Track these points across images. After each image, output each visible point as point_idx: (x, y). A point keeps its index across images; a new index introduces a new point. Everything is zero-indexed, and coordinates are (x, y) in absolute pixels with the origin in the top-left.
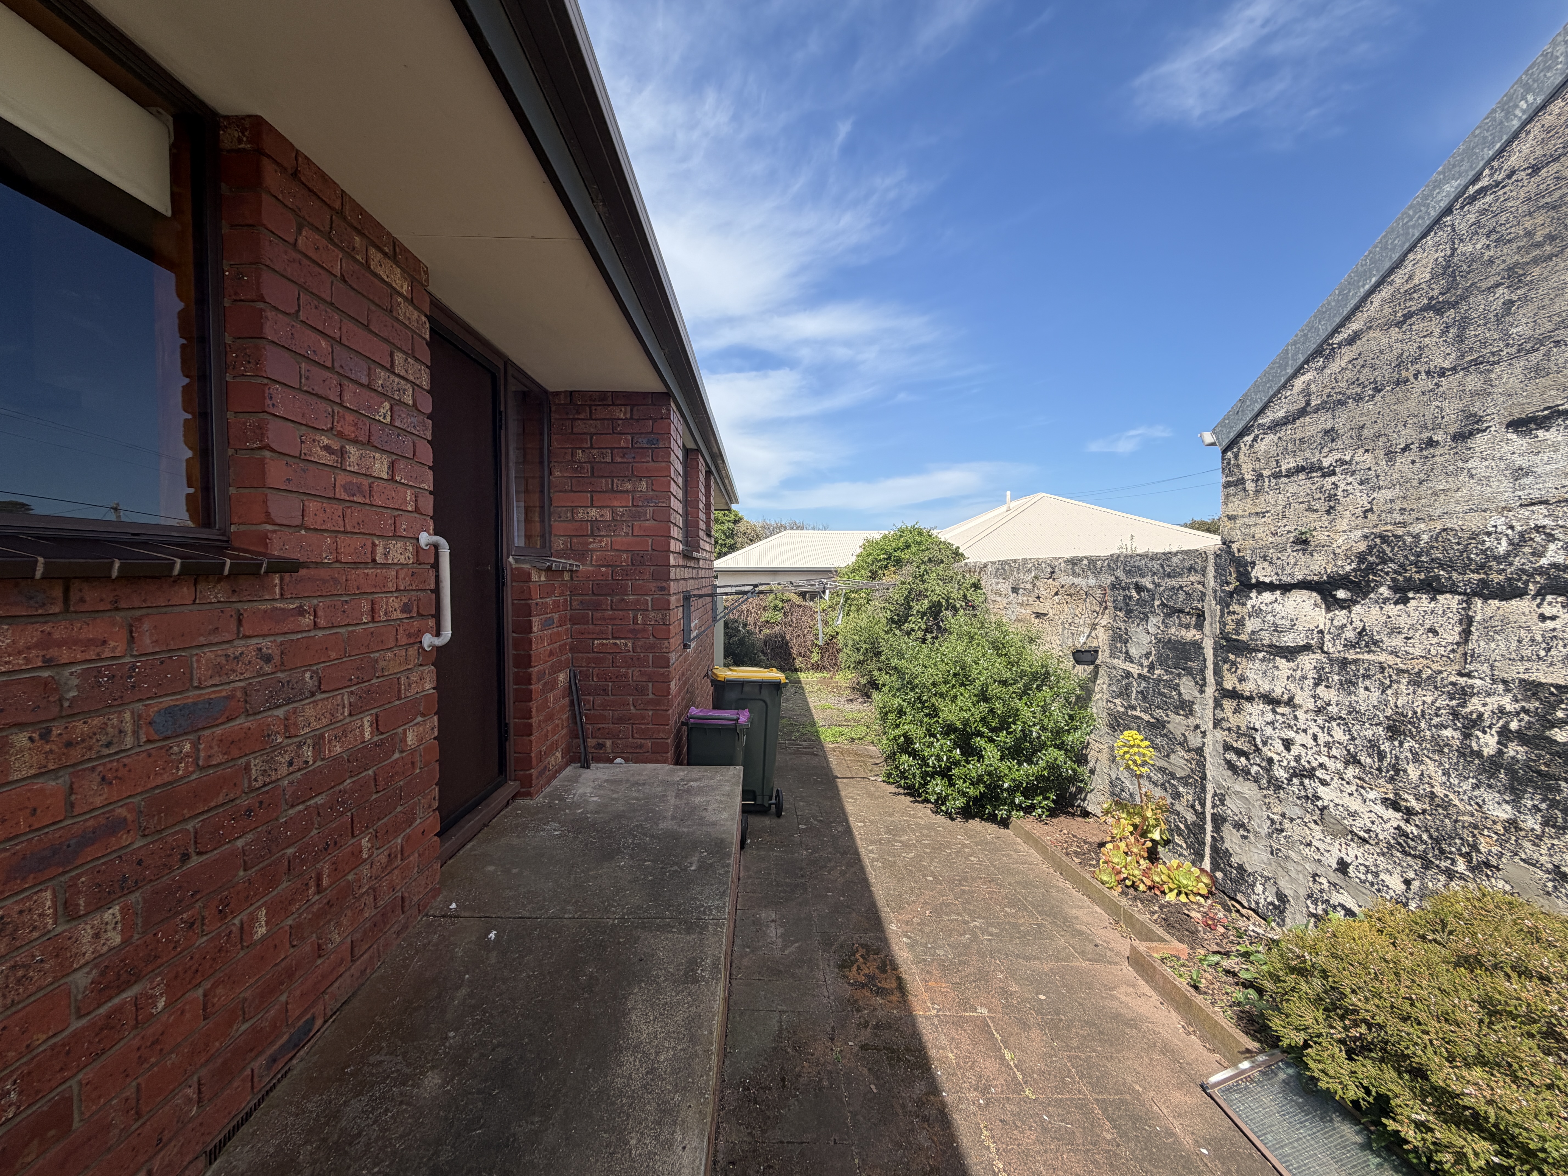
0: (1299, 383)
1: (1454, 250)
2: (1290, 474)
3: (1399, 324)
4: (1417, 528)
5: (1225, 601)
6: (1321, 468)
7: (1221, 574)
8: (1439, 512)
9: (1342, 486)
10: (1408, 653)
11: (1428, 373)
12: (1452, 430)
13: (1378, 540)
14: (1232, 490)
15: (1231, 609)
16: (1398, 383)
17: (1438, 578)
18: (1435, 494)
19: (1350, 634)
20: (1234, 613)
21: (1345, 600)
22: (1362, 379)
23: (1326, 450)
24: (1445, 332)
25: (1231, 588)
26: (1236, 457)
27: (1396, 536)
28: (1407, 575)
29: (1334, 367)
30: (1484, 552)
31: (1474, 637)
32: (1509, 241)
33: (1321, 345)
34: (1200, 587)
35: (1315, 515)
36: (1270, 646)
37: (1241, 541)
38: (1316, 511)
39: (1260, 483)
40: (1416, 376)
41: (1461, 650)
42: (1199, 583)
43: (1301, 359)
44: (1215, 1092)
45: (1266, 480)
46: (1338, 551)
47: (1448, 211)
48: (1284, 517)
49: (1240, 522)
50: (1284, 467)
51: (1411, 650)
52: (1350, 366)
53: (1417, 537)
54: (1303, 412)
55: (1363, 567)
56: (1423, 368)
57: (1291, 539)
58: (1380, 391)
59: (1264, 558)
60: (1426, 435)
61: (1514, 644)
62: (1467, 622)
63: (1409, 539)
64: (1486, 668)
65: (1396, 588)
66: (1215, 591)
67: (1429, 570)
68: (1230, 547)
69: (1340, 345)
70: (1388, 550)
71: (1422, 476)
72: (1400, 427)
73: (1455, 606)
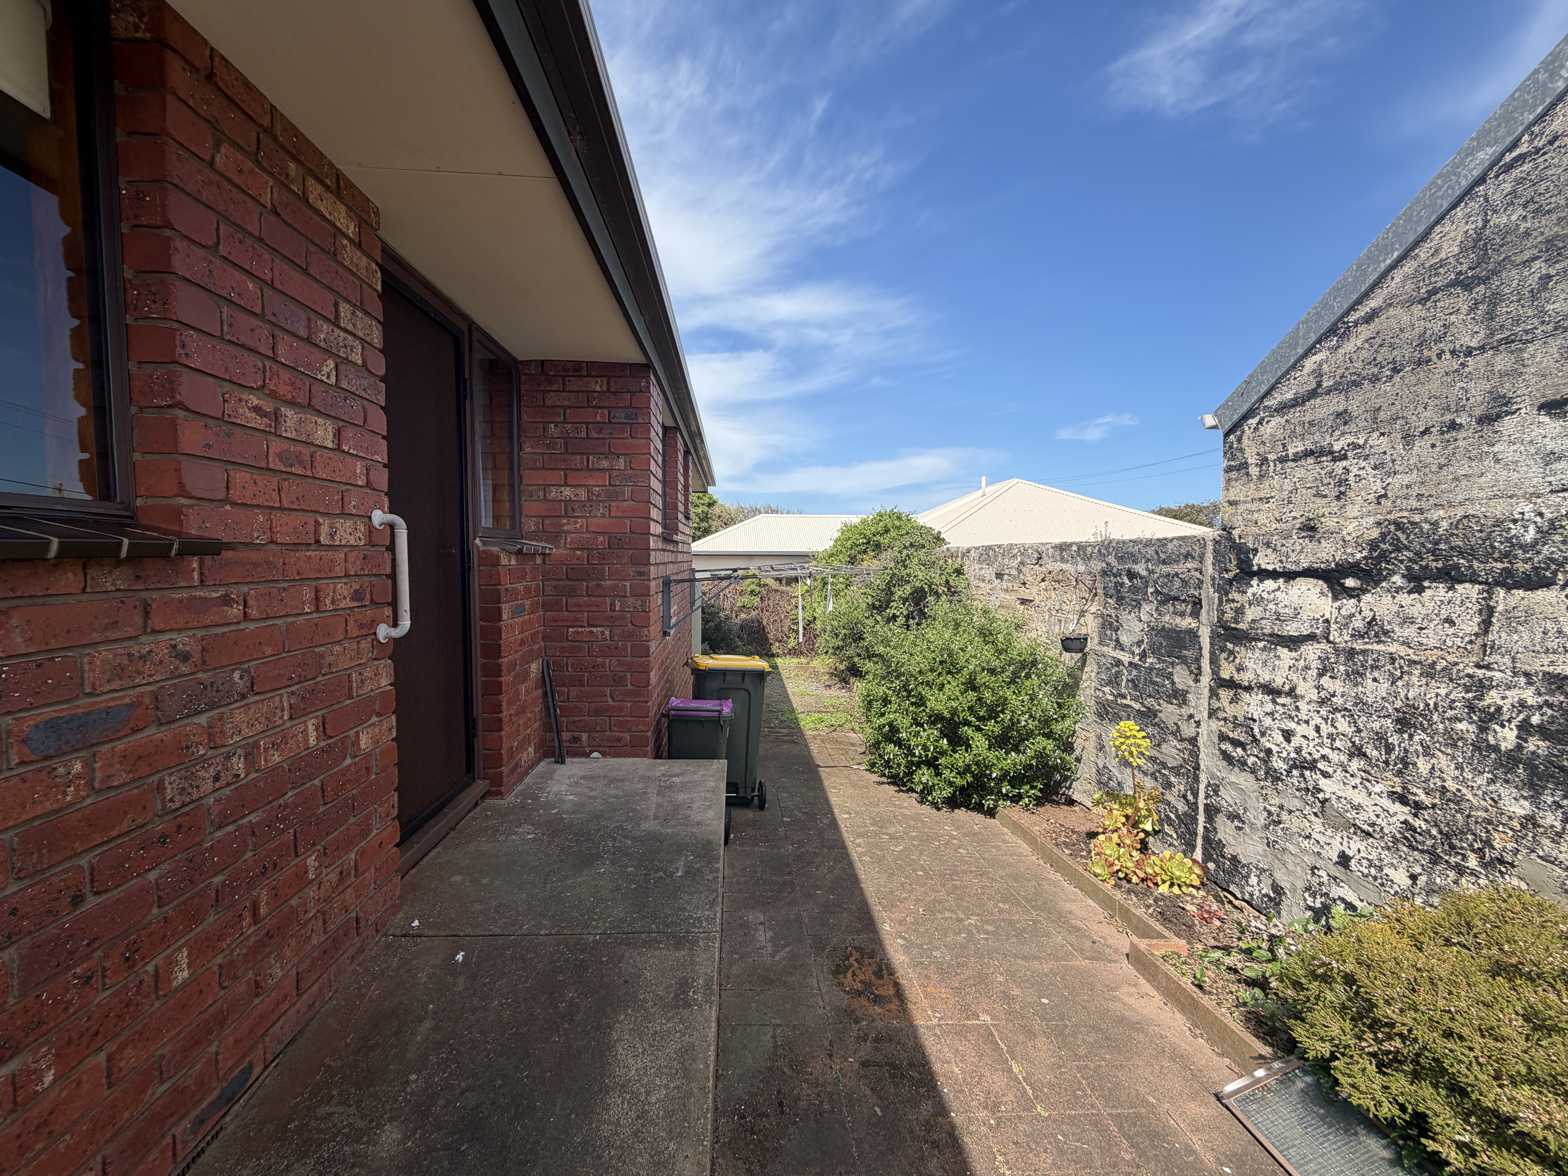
0: (1310, 364)
1: (1486, 222)
2: (1297, 458)
3: (1423, 301)
4: (1434, 515)
5: (1224, 589)
6: (1331, 453)
7: (1220, 561)
8: (1460, 498)
9: (1354, 470)
10: (1421, 644)
11: (1453, 352)
12: (1478, 412)
13: (1392, 528)
14: (1234, 475)
15: (1230, 597)
16: (1419, 363)
17: (1457, 567)
18: (1456, 479)
19: (1358, 624)
20: (1233, 601)
21: (1354, 589)
22: (1379, 359)
23: (1337, 433)
24: (1472, 309)
25: (1231, 575)
26: (1239, 440)
27: (1412, 523)
28: (1424, 563)
29: (1349, 346)
30: (1509, 540)
31: (1495, 628)
32: (1549, 212)
33: (1335, 324)
34: (1197, 574)
35: (1324, 501)
36: (1271, 635)
37: (1243, 528)
38: (1325, 496)
39: (1264, 468)
40: (1439, 356)
41: (1480, 641)
42: (1196, 570)
43: (1313, 337)
44: (1231, 1102)
45: (1272, 464)
46: (1348, 538)
47: (1481, 180)
48: (1290, 502)
49: (1242, 507)
50: (1291, 451)
51: (1425, 641)
52: (1367, 346)
53: (1435, 524)
54: (1313, 394)
55: (1375, 554)
56: (1448, 347)
57: (1298, 526)
58: (1399, 372)
59: (1268, 545)
60: (1448, 417)
61: (1539, 636)
62: (1487, 614)
63: (1426, 526)
64: (1507, 660)
65: (1410, 576)
66: (1213, 579)
67: (1447, 558)
68: (1230, 533)
69: (1356, 324)
70: (1402, 537)
71: (1443, 461)
72: (1420, 409)
73: (1474, 596)
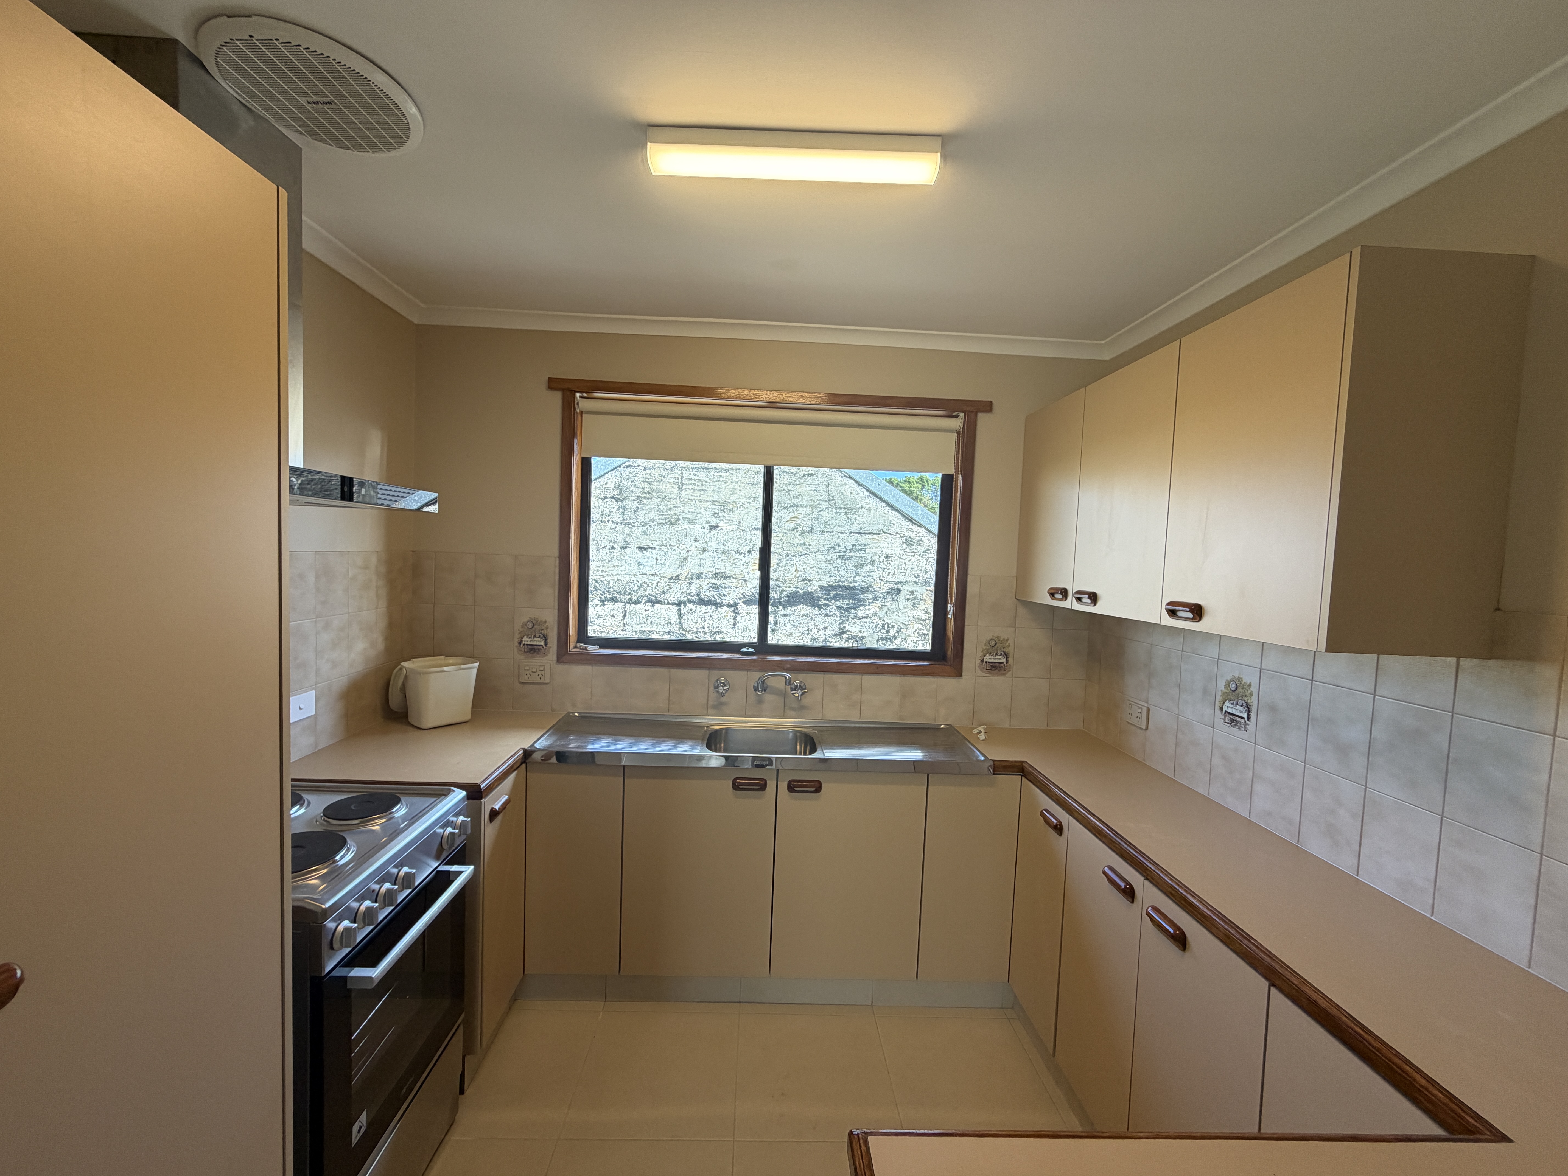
1: (621, 482)
3: (603, 499)
4: (608, 578)
8: (615, 573)
11: (613, 522)
12: (620, 545)
13: (594, 582)
16: (602, 521)
17: (616, 597)
18: (614, 566)
24: (619, 509)
27: (601, 581)
28: (605, 596)
30: (630, 589)
31: (627, 617)
32: (638, 488)
40: (608, 521)
41: (622, 622)
51: (605, 624)
53: (609, 582)
56: (611, 520)
60: (611, 544)
61: (638, 619)
62: (624, 613)
63: (606, 582)
64: (630, 627)
67: (613, 594)
70: (598, 585)
71: (610, 560)
72: (602, 539)
73: (621, 607)
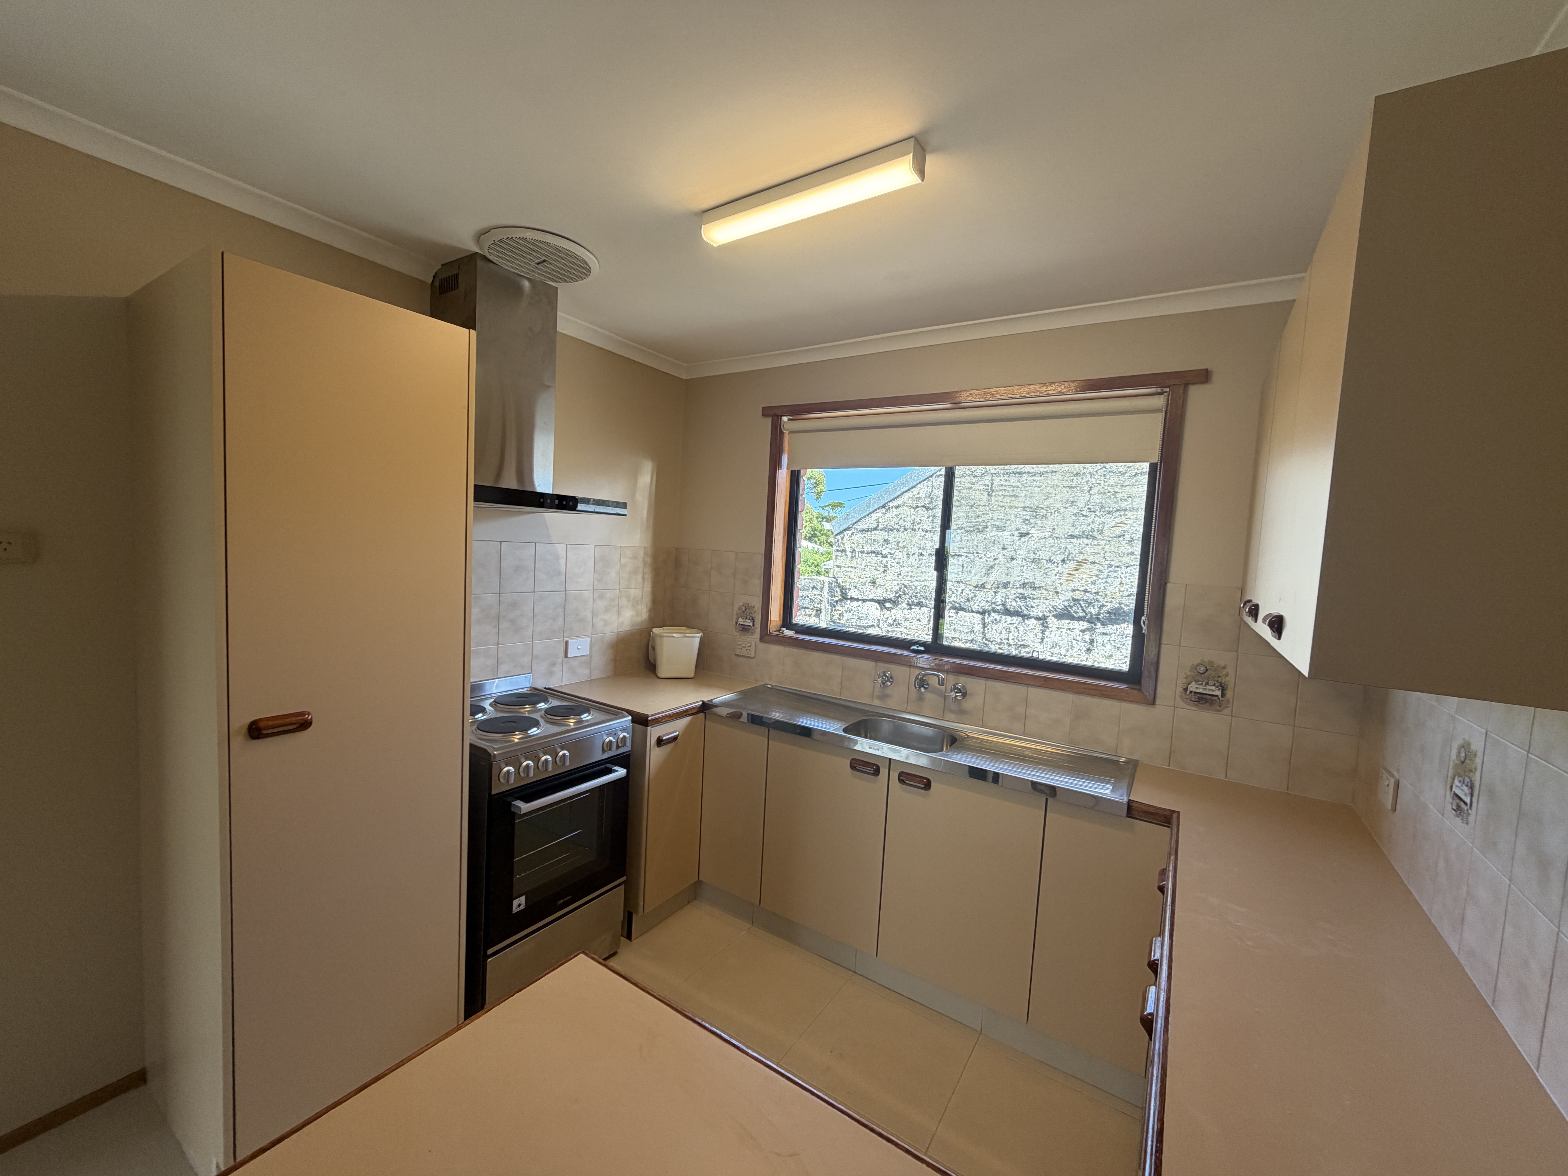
0: (874, 516)
2: (868, 553)
3: (915, 509)
4: (916, 584)
5: (833, 605)
6: (882, 554)
7: (831, 592)
9: (890, 563)
10: (910, 628)
11: (922, 530)
13: (903, 586)
14: (839, 554)
15: (837, 608)
16: (912, 529)
17: (922, 602)
18: (922, 572)
19: (890, 621)
20: (838, 610)
21: (889, 608)
22: (900, 524)
23: (884, 547)
24: (928, 517)
25: (836, 599)
26: (842, 539)
28: (913, 600)
29: (889, 515)
33: (885, 504)
34: (819, 597)
35: (879, 572)
36: (855, 625)
37: (843, 578)
38: (879, 571)
39: (854, 554)
40: (919, 529)
42: (819, 595)
43: (876, 507)
45: (857, 553)
46: (887, 588)
48: (864, 570)
49: (842, 569)
50: (866, 550)
51: (911, 627)
52: (896, 517)
53: (916, 587)
54: (875, 529)
55: (897, 595)
56: (921, 528)
57: (869, 581)
58: (906, 530)
59: (856, 587)
60: (920, 551)
62: (929, 618)
63: (914, 587)
65: (909, 605)
66: (828, 600)
67: (920, 598)
68: (837, 580)
69: (892, 507)
70: (906, 590)
72: (912, 546)
73: (926, 612)
